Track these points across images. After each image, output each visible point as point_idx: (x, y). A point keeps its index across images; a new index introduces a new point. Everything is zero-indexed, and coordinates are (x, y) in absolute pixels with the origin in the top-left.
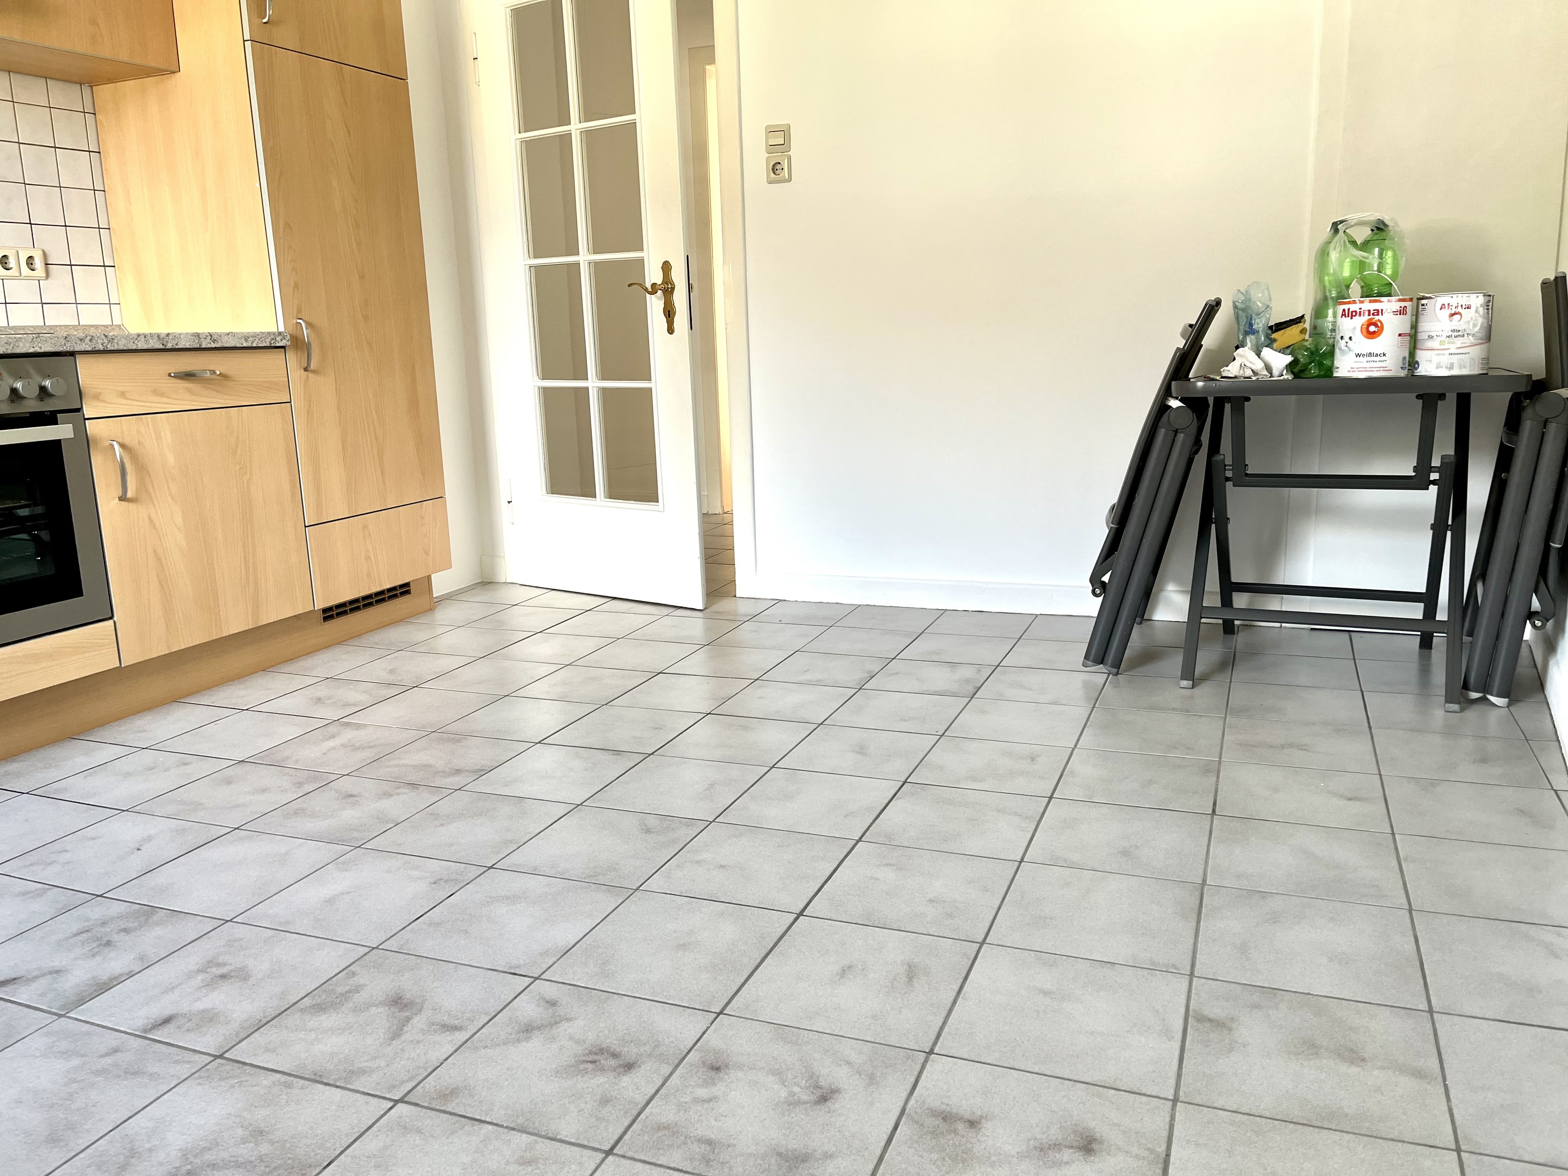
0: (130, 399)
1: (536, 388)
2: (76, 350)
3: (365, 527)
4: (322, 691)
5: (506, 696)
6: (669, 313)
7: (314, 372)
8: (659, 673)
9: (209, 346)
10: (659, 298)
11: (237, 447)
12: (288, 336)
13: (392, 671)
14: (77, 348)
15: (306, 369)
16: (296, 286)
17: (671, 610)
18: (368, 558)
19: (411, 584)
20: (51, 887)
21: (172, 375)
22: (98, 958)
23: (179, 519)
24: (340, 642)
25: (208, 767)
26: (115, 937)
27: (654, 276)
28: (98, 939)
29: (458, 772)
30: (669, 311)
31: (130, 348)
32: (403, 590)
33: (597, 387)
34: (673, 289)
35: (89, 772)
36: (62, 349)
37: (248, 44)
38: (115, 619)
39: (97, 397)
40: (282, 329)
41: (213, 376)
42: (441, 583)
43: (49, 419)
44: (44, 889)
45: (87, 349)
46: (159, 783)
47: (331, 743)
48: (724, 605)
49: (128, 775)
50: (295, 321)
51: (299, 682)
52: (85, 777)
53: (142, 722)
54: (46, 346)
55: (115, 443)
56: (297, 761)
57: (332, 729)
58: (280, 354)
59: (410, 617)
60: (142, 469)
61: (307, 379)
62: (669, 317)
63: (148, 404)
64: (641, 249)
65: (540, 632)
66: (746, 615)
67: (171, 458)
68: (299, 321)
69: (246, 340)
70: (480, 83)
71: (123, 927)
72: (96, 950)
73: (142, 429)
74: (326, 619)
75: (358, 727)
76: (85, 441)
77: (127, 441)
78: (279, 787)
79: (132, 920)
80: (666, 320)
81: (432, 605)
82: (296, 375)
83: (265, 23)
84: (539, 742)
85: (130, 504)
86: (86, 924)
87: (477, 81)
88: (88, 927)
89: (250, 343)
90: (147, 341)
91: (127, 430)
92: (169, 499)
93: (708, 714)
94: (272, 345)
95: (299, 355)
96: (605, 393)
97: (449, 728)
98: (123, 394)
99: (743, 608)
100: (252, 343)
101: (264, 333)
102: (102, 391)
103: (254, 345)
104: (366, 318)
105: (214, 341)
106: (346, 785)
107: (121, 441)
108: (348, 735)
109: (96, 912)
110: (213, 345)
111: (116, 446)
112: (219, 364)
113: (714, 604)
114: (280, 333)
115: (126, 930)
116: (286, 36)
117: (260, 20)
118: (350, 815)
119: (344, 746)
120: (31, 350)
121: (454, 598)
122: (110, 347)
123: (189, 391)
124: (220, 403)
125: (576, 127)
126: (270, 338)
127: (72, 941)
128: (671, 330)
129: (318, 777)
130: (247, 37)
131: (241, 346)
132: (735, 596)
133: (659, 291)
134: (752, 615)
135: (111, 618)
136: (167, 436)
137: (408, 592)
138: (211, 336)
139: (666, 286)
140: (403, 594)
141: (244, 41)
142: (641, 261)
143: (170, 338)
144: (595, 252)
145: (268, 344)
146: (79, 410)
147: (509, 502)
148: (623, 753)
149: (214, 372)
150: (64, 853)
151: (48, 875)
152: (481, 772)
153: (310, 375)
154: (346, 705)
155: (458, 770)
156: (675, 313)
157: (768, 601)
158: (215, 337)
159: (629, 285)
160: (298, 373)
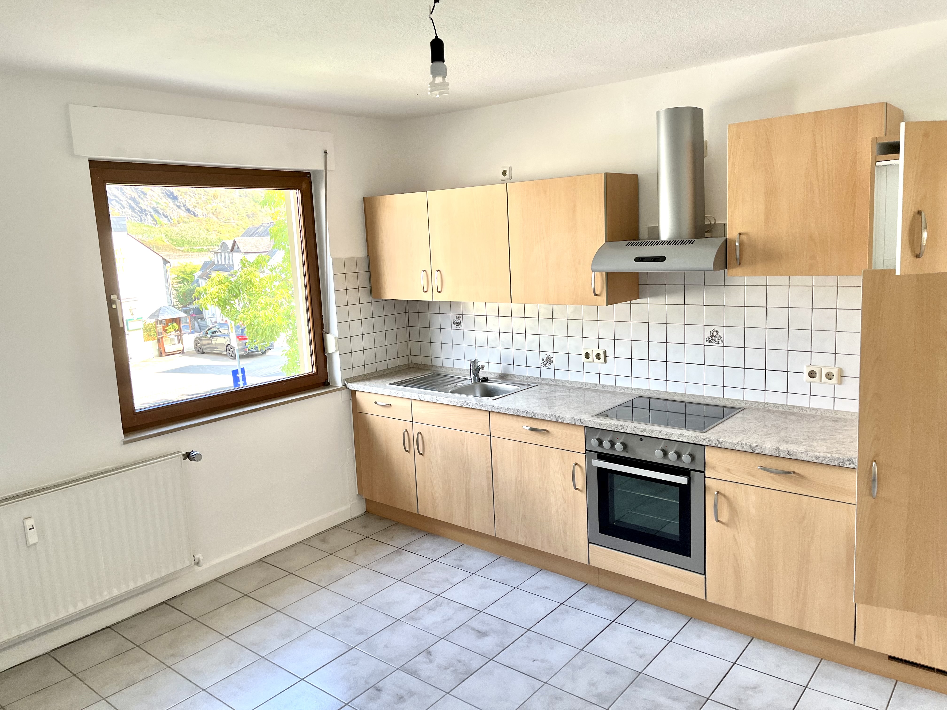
0: (733, 473)
9: (786, 457)
11: (803, 519)
31: (732, 448)
38: (706, 576)
50: (870, 462)
63: (744, 479)
67: (753, 511)
68: (873, 462)
73: (738, 491)
74: (891, 659)
76: (704, 488)
77: (727, 494)
85: (723, 525)
89: (820, 461)
90: (742, 447)
92: (748, 532)
102: (716, 465)
103: (824, 463)
110: (789, 457)
122: (719, 446)
123: (771, 477)
131: (813, 461)
135: (703, 575)
143: (757, 448)
146: (703, 472)
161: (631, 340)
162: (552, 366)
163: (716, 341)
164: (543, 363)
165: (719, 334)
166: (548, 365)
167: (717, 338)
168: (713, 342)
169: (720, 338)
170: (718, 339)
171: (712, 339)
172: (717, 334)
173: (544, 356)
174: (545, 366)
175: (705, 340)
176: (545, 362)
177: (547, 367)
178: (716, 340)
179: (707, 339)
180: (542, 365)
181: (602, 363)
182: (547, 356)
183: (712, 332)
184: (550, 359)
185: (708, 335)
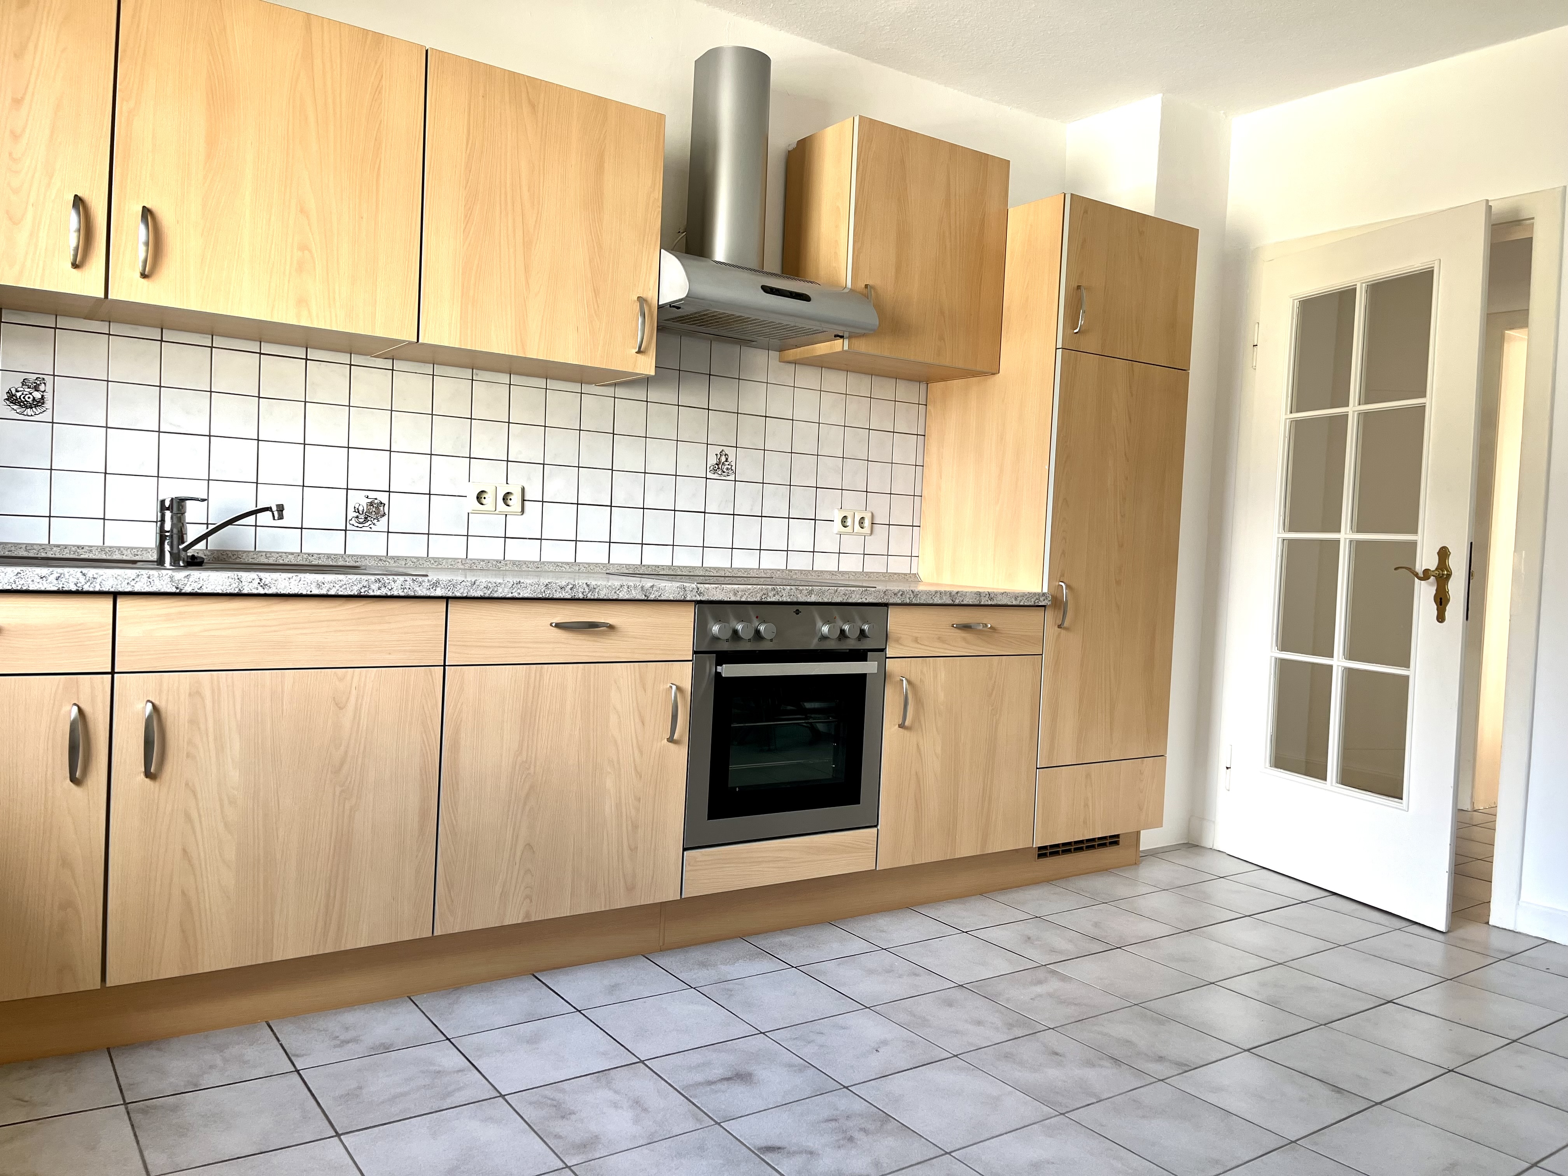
0: (920, 644)
1: (1273, 658)
2: (890, 602)
3: (1088, 776)
4: (1030, 929)
5: (1211, 983)
6: (1441, 600)
7: (1067, 629)
8: (1389, 1002)
9: (986, 603)
10: (1431, 584)
11: (993, 690)
12: (1050, 597)
13: (1096, 925)
14: (891, 601)
15: (1059, 627)
16: (1063, 553)
17: (1404, 924)
18: (1086, 805)
19: (1121, 836)
20: (810, 1066)
21: (955, 626)
22: (843, 1151)
23: (939, 750)
24: (1048, 880)
25: (933, 983)
26: (857, 1135)
27: (1426, 560)
28: (844, 1132)
29: (1161, 1059)
30: (1441, 599)
31: (928, 602)
32: (1113, 841)
33: (1342, 667)
34: (1449, 576)
35: (841, 960)
36: (881, 601)
37: (1059, 352)
38: (879, 827)
39: (897, 640)
40: (1045, 590)
41: (985, 629)
42: (1149, 840)
43: (860, 656)
44: (805, 1067)
45: (898, 602)
46: (895, 988)
47: (1039, 989)
48: (1472, 932)
49: (871, 972)
50: (1057, 584)
51: (1012, 914)
52: (839, 965)
53: (883, 922)
54: (870, 597)
55: (904, 679)
56: (1008, 1000)
57: (1041, 974)
58: (1041, 612)
59: (1115, 868)
60: (919, 702)
61: (1059, 634)
62: (1441, 604)
63: (932, 649)
64: (1415, 532)
65: (1249, 916)
66: (1502, 951)
67: (942, 697)
68: (1061, 583)
69: (1016, 599)
70: (1257, 368)
71: (863, 1126)
72: (842, 1142)
73: (925, 670)
74: (1040, 856)
75: (1064, 978)
76: (884, 675)
77: (913, 679)
78: (992, 1023)
79: (870, 1122)
80: (1436, 607)
81: (1139, 858)
82: (1051, 631)
83: (1076, 333)
84: (1248, 1050)
85: (906, 732)
86: (835, 1112)
87: (1254, 365)
88: (836, 1116)
89: (1019, 601)
90: (941, 598)
91: (913, 670)
92: (935, 729)
93: (1450, 1071)
94: (1036, 604)
95: (1056, 612)
96: (1350, 673)
97: (1151, 1005)
98: (916, 640)
99: (1497, 941)
100: (1020, 602)
101: (1031, 593)
102: (901, 635)
103: (1022, 604)
104: (1118, 583)
105: (991, 599)
106: (1051, 1038)
107: (908, 678)
108: (1054, 985)
109: (844, 1103)
110: (990, 603)
111: (905, 682)
112: (990, 619)
113: (1460, 927)
114: (1044, 593)
115: (864, 1130)
116: (1091, 343)
117: (1072, 331)
118: (1053, 1074)
119: (1050, 995)
120: (860, 601)
121: (1160, 855)
122: (914, 601)
123: (964, 639)
124: (988, 652)
125: (1353, 409)
126: (1035, 598)
127: (824, 1125)
128: (1441, 618)
129: (1026, 1023)
130: (1059, 345)
131: (1011, 604)
132: (1488, 923)
133: (1432, 577)
134: (1509, 953)
135: (876, 826)
136: (942, 676)
137: (1116, 843)
138: (989, 595)
139: (1441, 573)
140: (1112, 843)
141: (1056, 349)
142: (1414, 544)
143: (959, 595)
144: (1359, 530)
145: (1032, 603)
146: (883, 650)
147: (1227, 768)
148: (1345, 1092)
149: (986, 625)
150: (821, 1035)
151: (807, 1052)
152: (1186, 1068)
153: (1063, 632)
154: (1053, 951)
155: (1161, 1057)
156: (1449, 600)
157: (1530, 938)
158: (992, 596)
159: (1396, 569)
160: (1053, 630)
161: (579, 467)
162: (382, 524)
163: (724, 472)
164: (357, 517)
165: (729, 460)
166: (370, 522)
167: (725, 467)
168: (720, 473)
169: (730, 467)
170: (727, 469)
171: (719, 468)
172: (726, 461)
173: (359, 500)
174: (360, 525)
175: (708, 470)
176: (362, 517)
177: (368, 529)
178: (725, 470)
179: (712, 468)
180: (353, 522)
181: (514, 514)
182: (370, 501)
183: (719, 456)
184: (377, 508)
185: (713, 460)
